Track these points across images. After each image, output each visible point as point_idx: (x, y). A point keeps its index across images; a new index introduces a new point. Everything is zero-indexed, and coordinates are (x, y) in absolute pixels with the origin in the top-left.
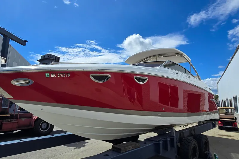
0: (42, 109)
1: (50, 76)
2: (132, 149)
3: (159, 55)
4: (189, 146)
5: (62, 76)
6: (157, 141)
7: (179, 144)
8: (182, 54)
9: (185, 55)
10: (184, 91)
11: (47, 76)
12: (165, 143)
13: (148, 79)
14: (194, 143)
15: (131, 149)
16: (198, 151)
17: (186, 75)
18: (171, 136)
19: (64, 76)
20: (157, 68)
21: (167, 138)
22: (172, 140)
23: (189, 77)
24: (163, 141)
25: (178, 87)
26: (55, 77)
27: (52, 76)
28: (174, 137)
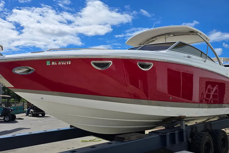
0: (42, 98)
1: (51, 63)
2: (136, 139)
3: (169, 34)
4: (200, 140)
5: (63, 64)
6: (163, 133)
7: (190, 140)
8: (197, 32)
9: (201, 34)
10: (201, 79)
11: (48, 63)
12: (173, 136)
13: (152, 65)
14: (207, 138)
15: (134, 139)
16: (213, 147)
17: (201, 59)
18: (180, 129)
19: (65, 64)
20: (164, 52)
21: (174, 131)
22: (181, 132)
23: (205, 62)
24: (170, 133)
25: (193, 74)
26: (56, 64)
27: (53, 63)
28: (183, 130)
